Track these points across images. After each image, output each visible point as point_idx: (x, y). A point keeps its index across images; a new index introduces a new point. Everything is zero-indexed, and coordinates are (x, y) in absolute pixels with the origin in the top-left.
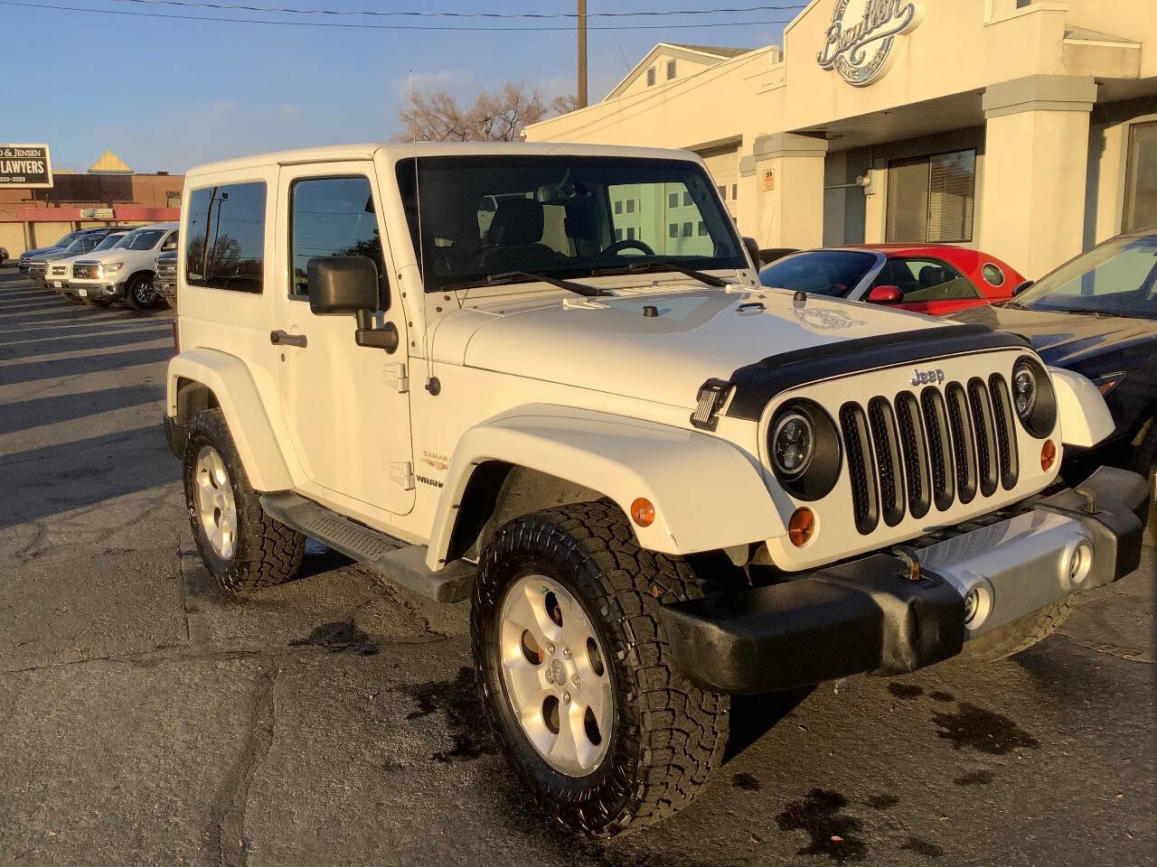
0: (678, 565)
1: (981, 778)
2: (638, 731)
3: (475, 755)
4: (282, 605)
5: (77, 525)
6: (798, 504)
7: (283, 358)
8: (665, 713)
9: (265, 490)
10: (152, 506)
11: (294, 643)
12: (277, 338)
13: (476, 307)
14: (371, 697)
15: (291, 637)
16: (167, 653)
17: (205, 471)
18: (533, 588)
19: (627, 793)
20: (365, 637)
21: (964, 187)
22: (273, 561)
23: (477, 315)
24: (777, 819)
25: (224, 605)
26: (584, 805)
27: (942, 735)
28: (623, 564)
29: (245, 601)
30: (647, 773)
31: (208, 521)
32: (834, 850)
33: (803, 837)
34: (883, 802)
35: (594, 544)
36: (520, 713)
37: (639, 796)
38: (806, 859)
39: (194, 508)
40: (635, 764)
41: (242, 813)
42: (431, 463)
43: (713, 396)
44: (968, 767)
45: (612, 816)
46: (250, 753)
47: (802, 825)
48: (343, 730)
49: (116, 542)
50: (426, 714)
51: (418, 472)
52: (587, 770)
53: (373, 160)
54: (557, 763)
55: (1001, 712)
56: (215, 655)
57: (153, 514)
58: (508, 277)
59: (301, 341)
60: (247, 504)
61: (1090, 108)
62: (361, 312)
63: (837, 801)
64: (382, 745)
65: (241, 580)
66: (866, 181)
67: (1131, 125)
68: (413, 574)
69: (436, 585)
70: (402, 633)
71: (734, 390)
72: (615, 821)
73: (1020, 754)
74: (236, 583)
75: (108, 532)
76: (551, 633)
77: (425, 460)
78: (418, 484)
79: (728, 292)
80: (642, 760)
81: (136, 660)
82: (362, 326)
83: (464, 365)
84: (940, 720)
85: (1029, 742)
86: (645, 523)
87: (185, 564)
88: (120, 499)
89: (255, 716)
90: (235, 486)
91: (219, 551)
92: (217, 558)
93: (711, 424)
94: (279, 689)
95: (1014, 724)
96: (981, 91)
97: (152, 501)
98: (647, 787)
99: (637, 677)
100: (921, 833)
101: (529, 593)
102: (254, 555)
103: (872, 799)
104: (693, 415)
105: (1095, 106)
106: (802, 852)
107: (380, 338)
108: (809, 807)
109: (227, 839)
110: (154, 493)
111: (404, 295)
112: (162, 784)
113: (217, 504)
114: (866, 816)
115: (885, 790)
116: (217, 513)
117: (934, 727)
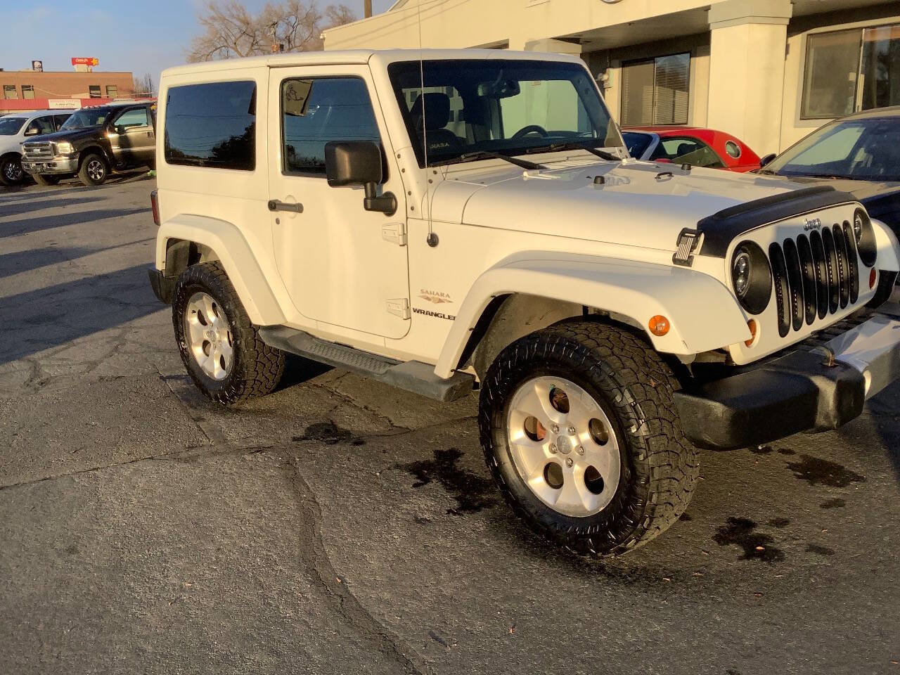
0: (660, 363)
1: (837, 503)
2: (647, 481)
3: (478, 509)
4: (270, 412)
5: (63, 359)
6: (750, 316)
7: (278, 221)
8: (667, 468)
9: (264, 324)
10: (117, 343)
11: (295, 439)
12: (273, 206)
13: (457, 179)
14: (378, 474)
15: (291, 435)
16: (199, 451)
17: (194, 312)
18: (542, 386)
19: (635, 525)
20: (348, 433)
21: (678, 82)
22: (263, 379)
23: (458, 184)
24: (713, 538)
25: (223, 414)
26: (592, 536)
27: (799, 477)
28: (627, 364)
29: (238, 411)
30: (653, 510)
31: (198, 351)
32: (761, 555)
33: (736, 549)
34: (781, 523)
35: (603, 351)
36: (526, 477)
37: (645, 526)
38: (746, 562)
39: (184, 341)
40: (644, 505)
41: (327, 559)
42: (428, 299)
43: (691, 241)
44: (826, 497)
45: (618, 542)
46: (308, 518)
47: (732, 541)
48: (370, 498)
49: (103, 371)
50: (426, 483)
51: (414, 305)
52: (594, 511)
53: (368, 64)
54: (562, 508)
55: (830, 459)
56: (238, 451)
57: (122, 349)
58: (475, 156)
59: (298, 208)
60: (244, 336)
61: (787, 22)
62: (368, 185)
63: (749, 525)
64: (405, 506)
65: (236, 394)
66: (605, 77)
67: (808, 35)
68: (421, 382)
69: (445, 389)
70: (375, 428)
71: (703, 236)
72: (622, 545)
73: (855, 487)
74: (232, 397)
75: (93, 365)
76: (557, 418)
77: (422, 297)
78: (414, 315)
79: (624, 164)
80: (651, 501)
81: (175, 457)
82: (369, 195)
83: (462, 224)
84: (793, 467)
85: (858, 479)
86: (662, 333)
87: (172, 385)
88: (88, 338)
89: (297, 493)
90: (234, 323)
91: (211, 374)
92: (210, 379)
93: (688, 262)
94: (303, 472)
95: (843, 467)
96: (707, 9)
97: (115, 339)
98: (651, 519)
99: (648, 443)
100: (814, 541)
101: (537, 389)
102: (250, 375)
103: (772, 522)
104: (675, 255)
105: (791, 20)
106: (741, 558)
107: (383, 204)
108: (732, 531)
109: (327, 579)
110: (113, 332)
111: (403, 171)
112: (253, 544)
113: (206, 338)
114: (772, 532)
115: (777, 515)
116: (205, 344)
117: (791, 472)
